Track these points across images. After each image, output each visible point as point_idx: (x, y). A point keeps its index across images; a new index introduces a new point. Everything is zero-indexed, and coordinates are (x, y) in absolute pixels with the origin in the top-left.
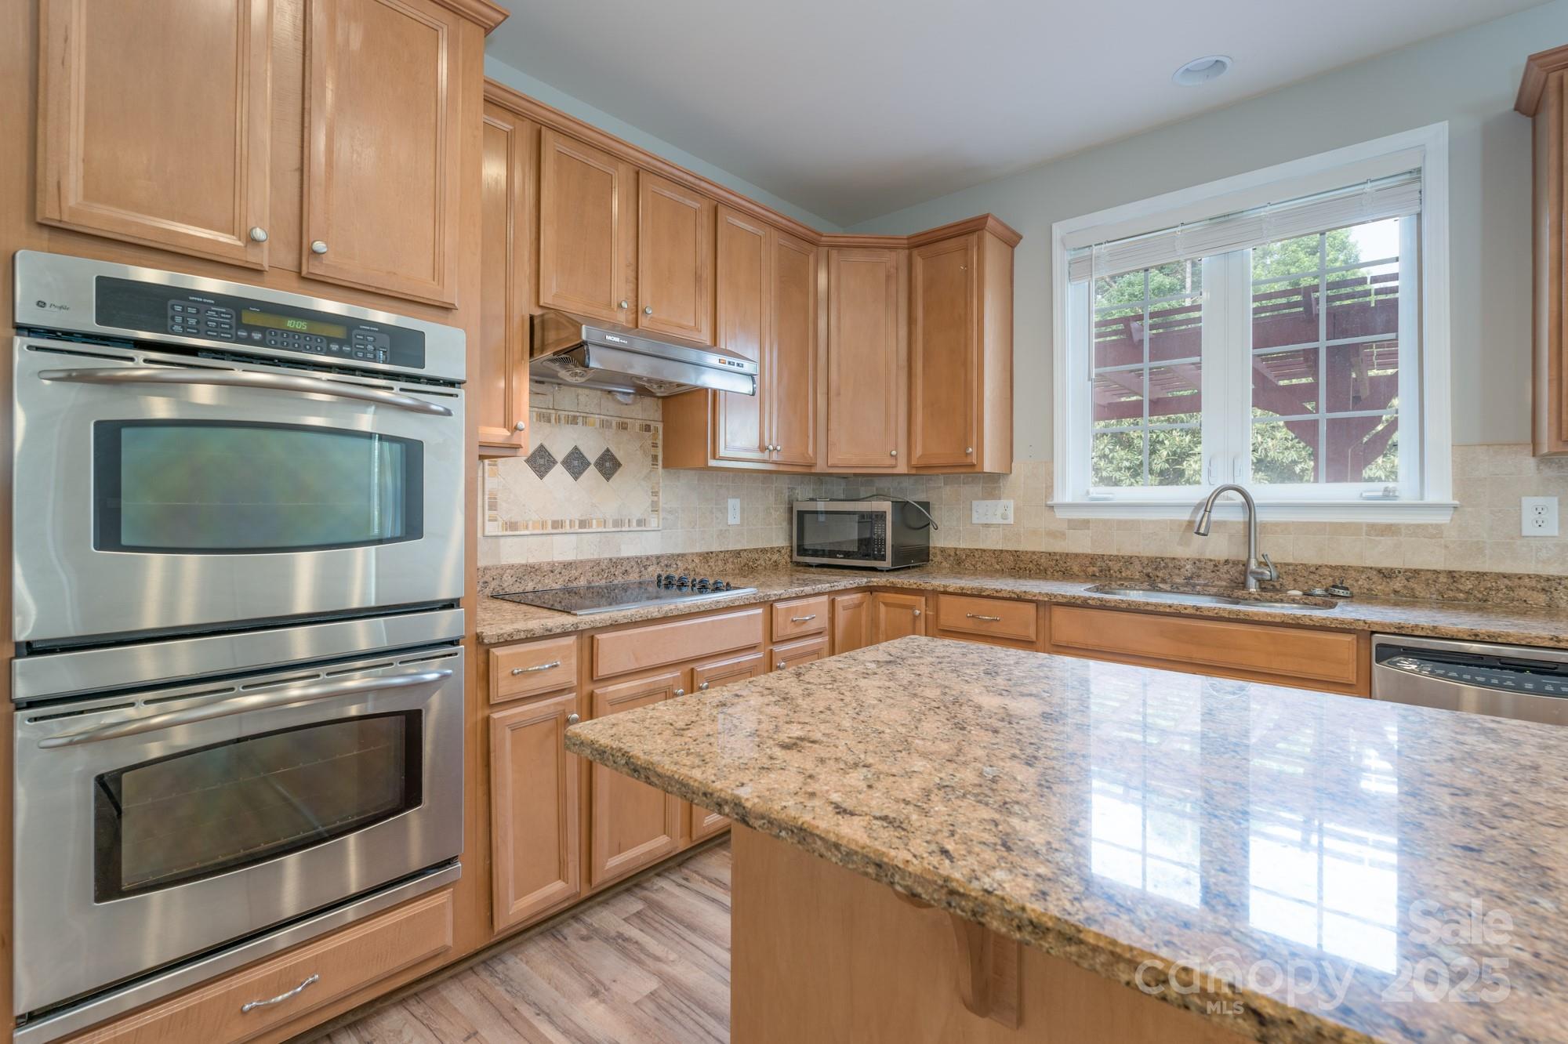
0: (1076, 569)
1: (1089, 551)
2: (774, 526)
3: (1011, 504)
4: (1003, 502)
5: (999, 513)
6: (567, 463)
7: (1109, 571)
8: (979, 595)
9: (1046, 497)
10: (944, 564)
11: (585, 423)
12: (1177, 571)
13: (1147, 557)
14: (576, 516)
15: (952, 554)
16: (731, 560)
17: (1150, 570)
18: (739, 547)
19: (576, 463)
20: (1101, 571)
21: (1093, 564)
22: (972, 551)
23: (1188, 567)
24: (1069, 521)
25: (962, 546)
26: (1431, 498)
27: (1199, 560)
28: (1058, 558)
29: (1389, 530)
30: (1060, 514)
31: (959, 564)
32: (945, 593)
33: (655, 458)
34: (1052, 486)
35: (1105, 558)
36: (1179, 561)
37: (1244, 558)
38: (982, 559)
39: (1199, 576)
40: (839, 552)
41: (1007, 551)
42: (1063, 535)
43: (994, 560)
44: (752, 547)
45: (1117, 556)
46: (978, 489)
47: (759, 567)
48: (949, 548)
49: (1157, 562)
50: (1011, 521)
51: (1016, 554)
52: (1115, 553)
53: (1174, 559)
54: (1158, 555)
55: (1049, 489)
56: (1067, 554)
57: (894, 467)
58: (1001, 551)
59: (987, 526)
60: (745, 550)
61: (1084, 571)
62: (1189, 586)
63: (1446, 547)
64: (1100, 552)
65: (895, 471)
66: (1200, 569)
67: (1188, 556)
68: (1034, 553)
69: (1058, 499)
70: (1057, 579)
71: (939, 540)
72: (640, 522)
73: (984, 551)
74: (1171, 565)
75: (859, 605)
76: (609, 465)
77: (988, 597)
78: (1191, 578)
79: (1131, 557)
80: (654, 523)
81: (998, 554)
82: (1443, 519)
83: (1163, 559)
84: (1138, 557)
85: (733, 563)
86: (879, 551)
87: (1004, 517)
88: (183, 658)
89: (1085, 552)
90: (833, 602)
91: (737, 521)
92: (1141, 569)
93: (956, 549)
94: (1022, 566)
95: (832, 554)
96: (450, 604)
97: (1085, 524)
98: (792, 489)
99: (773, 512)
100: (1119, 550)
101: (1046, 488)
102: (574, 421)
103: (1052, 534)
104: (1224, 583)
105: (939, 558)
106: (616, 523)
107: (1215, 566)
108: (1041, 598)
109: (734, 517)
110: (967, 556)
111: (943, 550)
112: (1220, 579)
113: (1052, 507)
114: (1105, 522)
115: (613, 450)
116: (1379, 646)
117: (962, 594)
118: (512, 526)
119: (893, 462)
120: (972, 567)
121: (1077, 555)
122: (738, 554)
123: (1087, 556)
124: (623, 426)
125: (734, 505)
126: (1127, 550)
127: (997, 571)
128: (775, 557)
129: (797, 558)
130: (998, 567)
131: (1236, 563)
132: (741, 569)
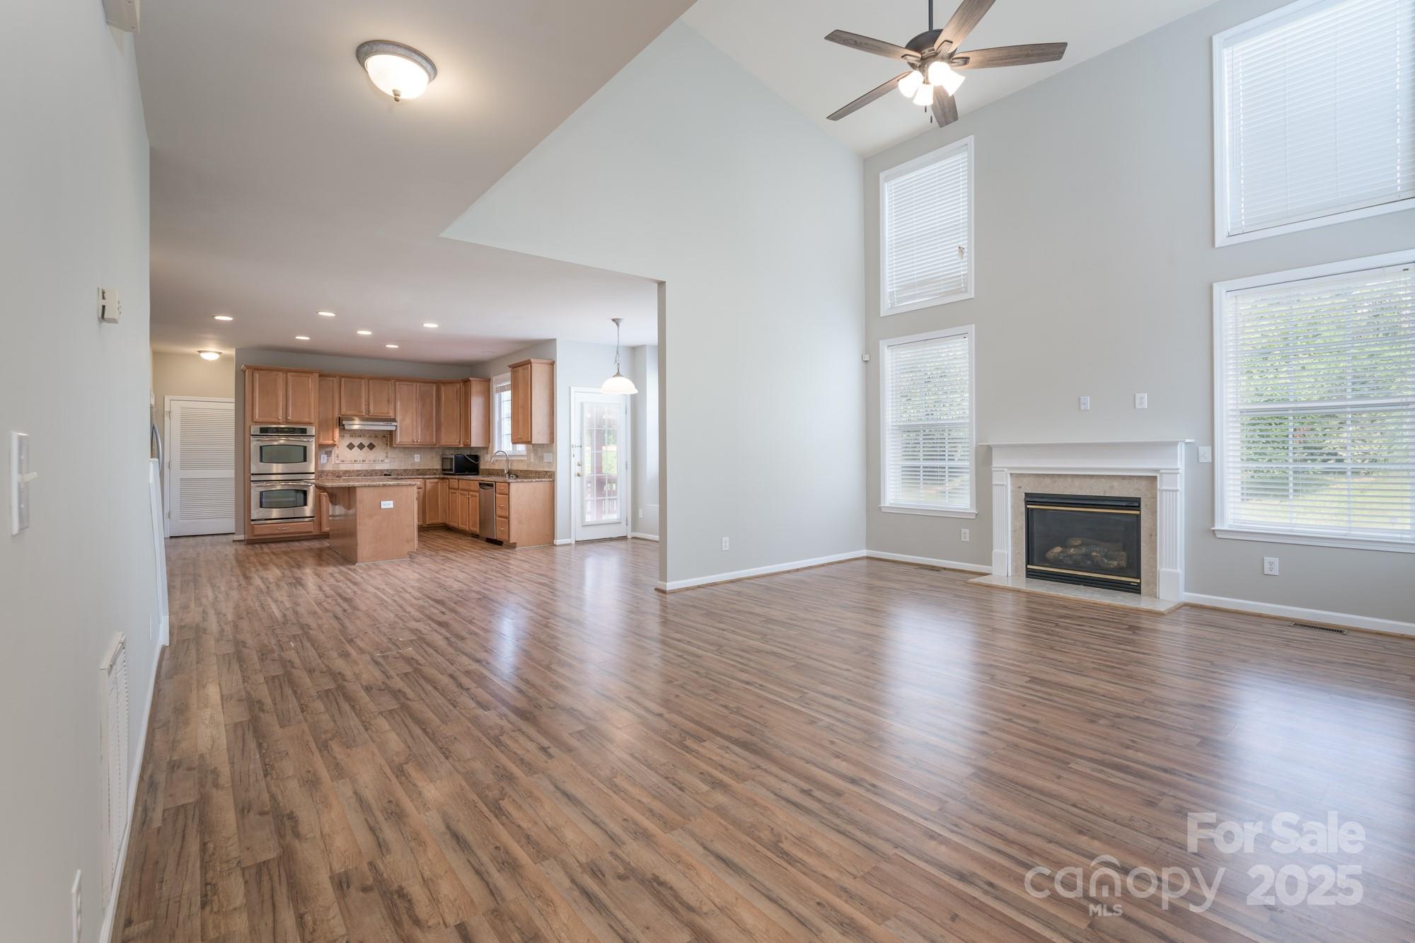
2: (435, 462)
6: (358, 446)
11: (364, 436)
14: (361, 459)
16: (415, 471)
19: (361, 446)
33: (387, 444)
44: (425, 468)
60: (422, 469)
71: (482, 467)
72: (382, 461)
75: (438, 483)
76: (371, 446)
80: (386, 461)
88: (279, 477)
90: (425, 482)
91: (419, 460)
96: (313, 473)
99: (434, 458)
102: (360, 436)
106: (374, 461)
109: (416, 459)
115: (373, 443)
118: (343, 461)
122: (418, 470)
124: (376, 437)
125: (417, 456)
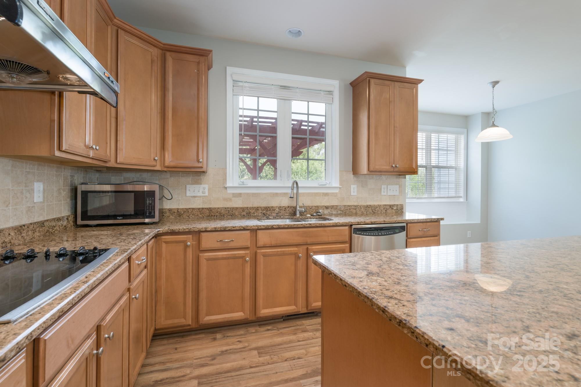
0: (237, 214)
1: (241, 206)
2: (63, 202)
3: (206, 186)
4: (202, 186)
5: (201, 191)
7: (250, 213)
8: (224, 230)
9: (223, 184)
10: (171, 217)
12: (273, 212)
13: (264, 207)
15: (176, 211)
16: (38, 229)
17: (264, 211)
18: (41, 219)
20: (247, 214)
21: (243, 211)
22: (187, 209)
23: (277, 209)
24: (233, 194)
25: (181, 207)
26: (334, 185)
27: (280, 207)
28: (229, 210)
29: (326, 194)
30: (229, 191)
31: (180, 216)
32: (206, 231)
34: (226, 179)
35: (248, 208)
36: (274, 207)
37: (295, 205)
38: (192, 213)
39: (280, 213)
40: (120, 216)
41: (206, 208)
42: (231, 200)
43: (199, 213)
44: (50, 217)
45: (253, 207)
46: (189, 179)
47: (56, 232)
48: (174, 209)
49: (267, 209)
50: (207, 194)
51: (210, 209)
52: (251, 206)
53: (272, 207)
54: (266, 206)
55: (225, 180)
56: (233, 208)
57: (154, 166)
58: (203, 208)
59: (195, 197)
60: (47, 221)
61: (240, 214)
62: (278, 216)
63: (338, 199)
64: (246, 206)
65: (155, 168)
66: (280, 210)
67: (276, 206)
68: (218, 208)
69: (229, 184)
70: (229, 219)
73: (194, 209)
74: (271, 209)
75: (153, 246)
77: (229, 230)
78: (278, 213)
79: (258, 207)
81: (201, 210)
82: (337, 191)
83: (269, 207)
84: (260, 207)
85: (39, 231)
86: (150, 213)
87: (203, 193)
89: (240, 206)
90: (147, 247)
91: (41, 200)
92: (261, 211)
93: (178, 209)
94: (213, 214)
95: (115, 217)
97: (240, 195)
98: (72, 176)
99: (61, 191)
100: (252, 205)
101: (223, 179)
103: (226, 200)
104: (288, 214)
105: (168, 214)
107: (285, 208)
108: (254, 228)
109: (38, 197)
110: (184, 212)
111: (170, 210)
112: (287, 213)
113: (226, 188)
114: (248, 194)
116: (354, 229)
117: (215, 230)
119: (154, 163)
120: (187, 217)
121: (237, 208)
122: (42, 224)
123: (241, 208)
125: (38, 187)
126: (256, 205)
127: (201, 218)
128: (65, 223)
129: (80, 222)
130: (201, 216)
131: (291, 207)
132: (44, 235)
